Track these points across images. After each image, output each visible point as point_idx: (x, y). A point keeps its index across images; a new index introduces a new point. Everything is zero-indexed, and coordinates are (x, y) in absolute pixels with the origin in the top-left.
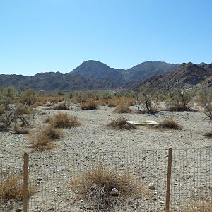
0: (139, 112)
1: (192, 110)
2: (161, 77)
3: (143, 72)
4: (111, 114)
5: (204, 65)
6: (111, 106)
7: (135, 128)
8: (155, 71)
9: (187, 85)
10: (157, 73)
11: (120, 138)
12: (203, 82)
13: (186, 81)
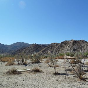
0: (19, 64)
1: (41, 63)
2: (24, 49)
3: (17, 46)
4: (5, 66)
5: (40, 45)
6: (4, 62)
7: (21, 73)
8: (22, 46)
9: (35, 52)
10: (22, 47)
11: (16, 80)
12: (40, 51)
13: (34, 51)
